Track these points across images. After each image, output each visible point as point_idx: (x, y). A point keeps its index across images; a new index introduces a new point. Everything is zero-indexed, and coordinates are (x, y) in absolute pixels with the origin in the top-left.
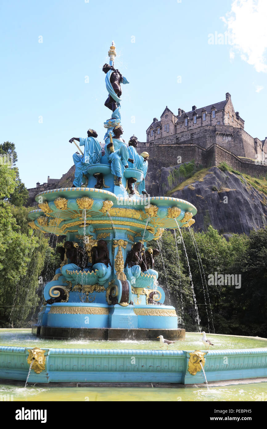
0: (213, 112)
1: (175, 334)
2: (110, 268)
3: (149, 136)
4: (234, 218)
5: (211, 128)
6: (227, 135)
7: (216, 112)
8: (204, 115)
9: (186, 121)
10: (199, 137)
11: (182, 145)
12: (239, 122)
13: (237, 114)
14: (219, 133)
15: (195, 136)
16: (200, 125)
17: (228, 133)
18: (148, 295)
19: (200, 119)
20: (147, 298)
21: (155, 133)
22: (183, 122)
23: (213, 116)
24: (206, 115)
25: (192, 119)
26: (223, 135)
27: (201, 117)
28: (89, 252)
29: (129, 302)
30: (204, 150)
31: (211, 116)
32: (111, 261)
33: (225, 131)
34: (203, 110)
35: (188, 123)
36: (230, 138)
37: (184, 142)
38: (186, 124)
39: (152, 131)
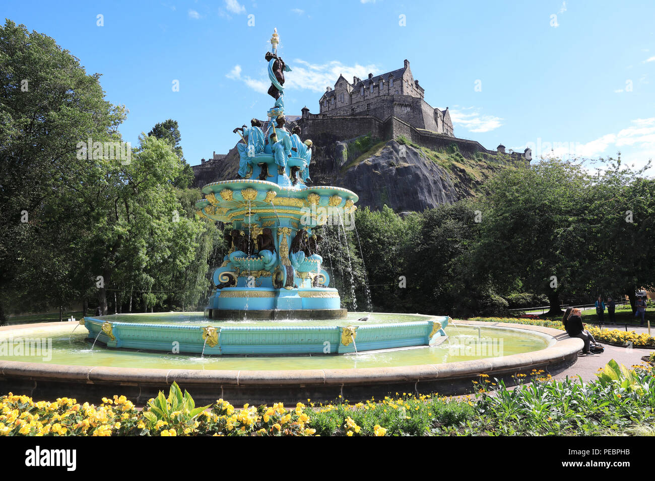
0: (391, 81)
1: (336, 314)
2: (275, 254)
3: (323, 106)
4: (413, 195)
5: (389, 98)
6: (406, 106)
7: (394, 81)
8: (381, 84)
9: (362, 90)
10: (376, 108)
11: (358, 117)
12: (419, 91)
13: (416, 82)
14: (397, 103)
15: (372, 107)
16: (377, 95)
17: (407, 104)
18: (313, 278)
19: (377, 88)
20: (312, 282)
21: (329, 103)
22: (359, 91)
23: (391, 85)
24: (383, 83)
25: (368, 88)
26: (401, 105)
27: (377, 86)
28: (255, 240)
29: (294, 285)
30: (382, 122)
31: (388, 85)
32: (276, 247)
33: (404, 101)
34: (379, 78)
35: (364, 92)
36: (409, 109)
37: (360, 114)
38: (362, 94)
39: (325, 101)
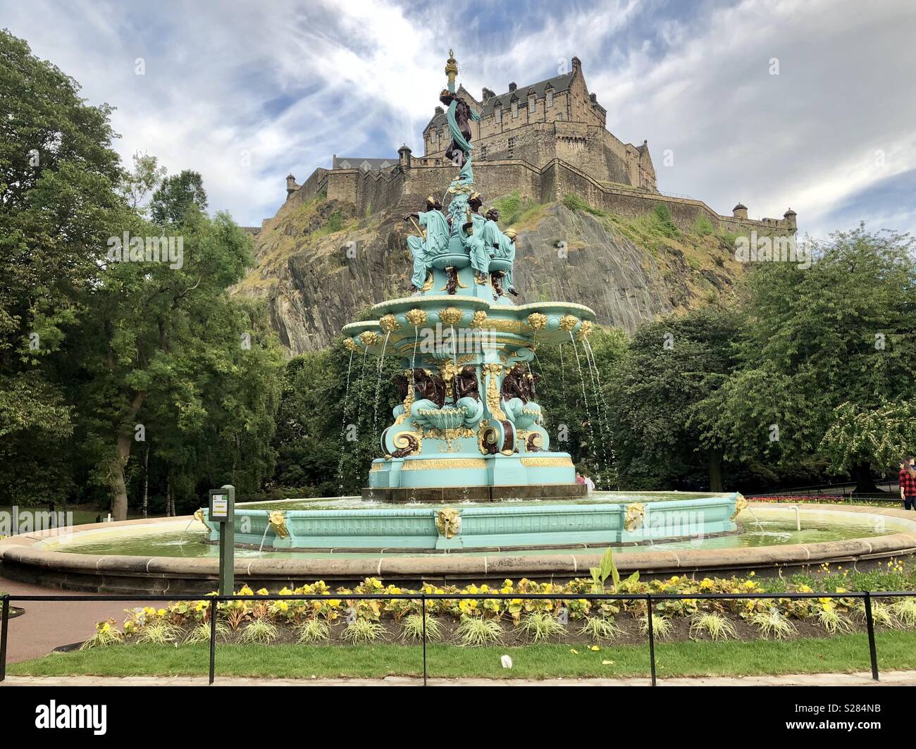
0: (549, 96)
3: (429, 143)
5: (547, 127)
6: (576, 140)
7: (554, 96)
8: (531, 102)
9: (498, 112)
10: (525, 146)
11: (495, 163)
12: (597, 112)
13: (593, 97)
14: (561, 136)
15: (517, 144)
16: (525, 121)
17: (578, 137)
19: (525, 109)
21: (440, 136)
22: (493, 115)
23: (549, 104)
24: (535, 100)
25: (510, 110)
26: (569, 139)
27: (526, 105)
30: (537, 170)
31: (545, 104)
33: (573, 133)
34: (530, 91)
35: (502, 117)
36: (581, 146)
37: (497, 156)
38: (498, 120)
39: (433, 134)
